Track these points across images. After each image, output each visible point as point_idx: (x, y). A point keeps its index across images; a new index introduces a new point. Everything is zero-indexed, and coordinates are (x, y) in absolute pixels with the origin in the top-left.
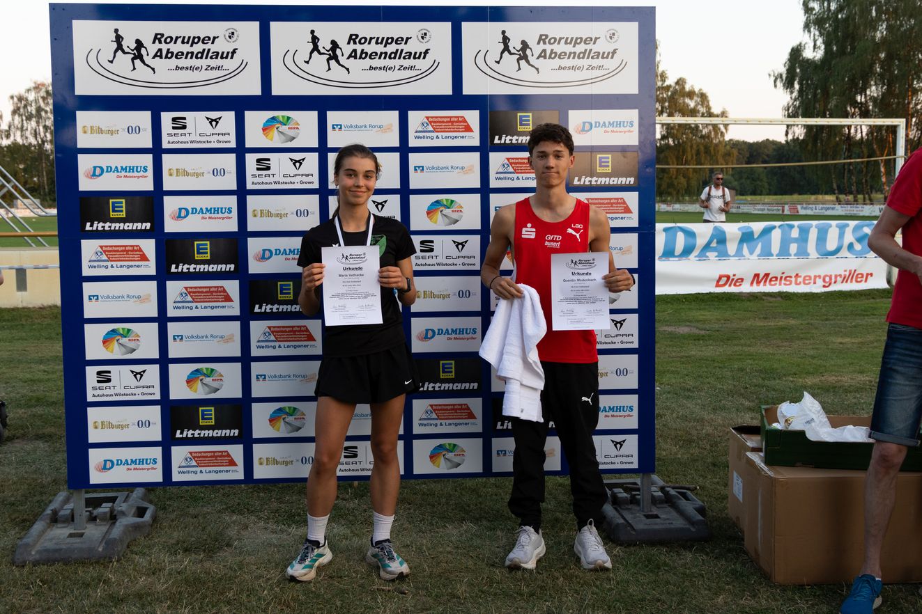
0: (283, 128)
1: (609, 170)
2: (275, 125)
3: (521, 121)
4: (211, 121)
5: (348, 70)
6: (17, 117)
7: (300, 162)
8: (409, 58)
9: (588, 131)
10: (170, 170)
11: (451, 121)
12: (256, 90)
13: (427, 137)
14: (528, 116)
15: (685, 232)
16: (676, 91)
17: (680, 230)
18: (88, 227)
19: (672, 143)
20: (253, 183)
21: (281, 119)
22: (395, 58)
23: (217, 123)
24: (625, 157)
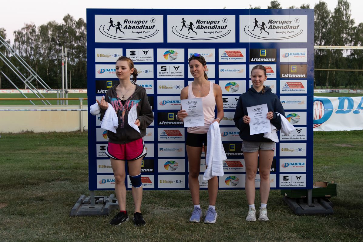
0: (172, 55)
1: (296, 71)
2: (168, 54)
3: (262, 52)
4: (145, 52)
5: (196, 33)
6: (17, 43)
7: (178, 68)
8: (219, 29)
9: (288, 56)
11: (235, 52)
12: (161, 41)
13: (226, 59)
14: (265, 51)
15: (348, 99)
16: (359, 30)
17: (346, 99)
18: (98, 92)
19: (356, 57)
20: (160, 76)
21: (171, 52)
22: (214, 29)
23: (147, 53)
24: (302, 67)
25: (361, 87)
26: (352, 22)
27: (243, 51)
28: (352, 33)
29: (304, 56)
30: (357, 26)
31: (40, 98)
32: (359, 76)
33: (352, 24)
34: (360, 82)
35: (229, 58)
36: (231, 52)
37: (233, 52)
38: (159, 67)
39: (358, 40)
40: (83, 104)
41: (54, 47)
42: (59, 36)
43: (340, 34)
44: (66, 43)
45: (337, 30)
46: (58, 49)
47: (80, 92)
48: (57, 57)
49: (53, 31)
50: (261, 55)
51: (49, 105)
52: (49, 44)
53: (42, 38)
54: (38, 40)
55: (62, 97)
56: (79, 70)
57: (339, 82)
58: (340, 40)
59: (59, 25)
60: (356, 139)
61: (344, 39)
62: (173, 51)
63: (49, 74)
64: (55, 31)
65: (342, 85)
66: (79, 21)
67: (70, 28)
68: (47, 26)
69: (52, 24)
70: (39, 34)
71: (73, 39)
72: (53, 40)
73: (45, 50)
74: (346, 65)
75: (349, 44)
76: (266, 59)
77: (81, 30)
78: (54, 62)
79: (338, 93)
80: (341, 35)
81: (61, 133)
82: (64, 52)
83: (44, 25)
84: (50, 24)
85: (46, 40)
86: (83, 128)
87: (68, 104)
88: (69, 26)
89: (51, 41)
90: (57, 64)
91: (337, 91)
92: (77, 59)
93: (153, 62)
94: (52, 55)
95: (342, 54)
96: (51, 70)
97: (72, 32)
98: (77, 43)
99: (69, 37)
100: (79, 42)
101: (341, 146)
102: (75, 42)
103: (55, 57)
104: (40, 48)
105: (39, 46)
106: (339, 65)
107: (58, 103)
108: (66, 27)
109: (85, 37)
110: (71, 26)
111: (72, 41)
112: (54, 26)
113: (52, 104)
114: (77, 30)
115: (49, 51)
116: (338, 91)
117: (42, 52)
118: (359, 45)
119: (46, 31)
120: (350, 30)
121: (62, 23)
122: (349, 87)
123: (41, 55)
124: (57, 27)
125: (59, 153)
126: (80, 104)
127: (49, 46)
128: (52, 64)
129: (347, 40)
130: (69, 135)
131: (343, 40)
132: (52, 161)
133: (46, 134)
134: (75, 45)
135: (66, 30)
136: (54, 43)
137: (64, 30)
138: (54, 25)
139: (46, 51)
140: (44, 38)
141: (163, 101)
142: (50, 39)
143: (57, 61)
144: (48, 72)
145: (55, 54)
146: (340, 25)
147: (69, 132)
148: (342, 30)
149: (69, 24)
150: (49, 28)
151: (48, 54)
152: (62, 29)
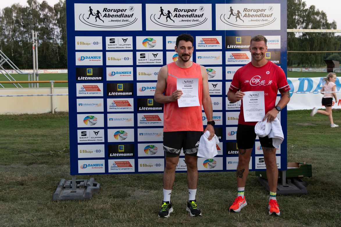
0: (150, 43)
1: (270, 58)
2: (146, 42)
3: (237, 40)
4: (124, 40)
5: (174, 21)
7: (156, 55)
8: (196, 17)
10: (109, 58)
11: (211, 40)
12: (140, 29)
13: (203, 46)
14: (240, 38)
15: (308, 80)
16: (310, 12)
17: (306, 80)
18: (79, 79)
19: (308, 38)
20: (139, 63)
21: (149, 39)
22: (191, 17)
23: (126, 41)
24: (275, 53)
25: (312, 65)
26: (304, 5)
27: (219, 38)
28: (304, 15)
29: (278, 43)
30: (309, 9)
31: (11, 81)
32: (310, 55)
33: (304, 7)
34: (311, 61)
35: (205, 45)
36: (208, 39)
37: (209, 39)
38: (138, 54)
39: (309, 22)
40: (54, 87)
41: (18, 28)
42: (23, 18)
43: (292, 16)
44: (30, 24)
45: (290, 13)
46: (22, 31)
47: (44, 72)
48: (22, 38)
49: (17, 13)
50: (237, 43)
51: (20, 88)
52: (14, 26)
53: (6, 20)
54: (3, 22)
55: (33, 80)
56: (43, 51)
57: (292, 61)
58: (293, 21)
59: (23, 7)
60: (316, 118)
61: (296, 20)
62: (152, 39)
63: (13, 55)
64: (19, 13)
65: (294, 64)
66: (42, 3)
67: (33, 10)
68: (11, 8)
69: (16, 6)
70: (4, 16)
71: (38, 20)
72: (17, 22)
73: (9, 32)
74: (298, 45)
75: (301, 25)
76: (242, 46)
77: (44, 13)
78: (19, 43)
79: (291, 71)
80: (294, 17)
81: (33, 115)
82: (35, 36)
83: (8, 7)
84: (14, 6)
85: (10, 22)
86: (54, 110)
87: (39, 87)
88: (32, 8)
89: (15, 23)
90: (21, 45)
91: (290, 70)
92: (42, 40)
93: (132, 49)
94: (17, 37)
95: (294, 35)
96: (16, 51)
97: (36, 14)
98: (41, 25)
99: (33, 19)
100: (43, 24)
101: (304, 125)
102: (39, 24)
103: (20, 39)
104: (4, 29)
105: (4, 28)
106: (292, 45)
107: (29, 86)
108: (30, 10)
109: (49, 19)
110: (35, 9)
111: (36, 23)
112: (18, 9)
113: (23, 87)
114: (40, 12)
115: (13, 32)
116: (292, 70)
117: (7, 33)
118: (310, 27)
119: (11, 14)
120: (302, 12)
121: (26, 5)
122: (301, 65)
123: (6, 36)
124: (21, 10)
125: (33, 136)
126: (50, 86)
127: (14, 27)
128: (17, 46)
129: (299, 22)
130: (42, 117)
131: (295, 22)
132: (28, 144)
133: (18, 116)
134: (39, 27)
135: (30, 13)
136: (19, 25)
137: (28, 12)
138: (18, 7)
139: (11, 33)
140: (9, 20)
141: (143, 87)
142: (15, 21)
143: (21, 42)
144: (12, 53)
145: (19, 35)
146: (293, 8)
147: (41, 114)
148: (294, 12)
149: (33, 6)
150: (13, 10)
151: (13, 36)
152: (26, 11)
